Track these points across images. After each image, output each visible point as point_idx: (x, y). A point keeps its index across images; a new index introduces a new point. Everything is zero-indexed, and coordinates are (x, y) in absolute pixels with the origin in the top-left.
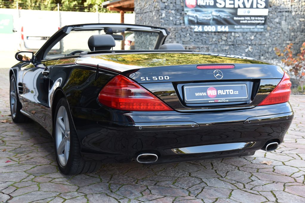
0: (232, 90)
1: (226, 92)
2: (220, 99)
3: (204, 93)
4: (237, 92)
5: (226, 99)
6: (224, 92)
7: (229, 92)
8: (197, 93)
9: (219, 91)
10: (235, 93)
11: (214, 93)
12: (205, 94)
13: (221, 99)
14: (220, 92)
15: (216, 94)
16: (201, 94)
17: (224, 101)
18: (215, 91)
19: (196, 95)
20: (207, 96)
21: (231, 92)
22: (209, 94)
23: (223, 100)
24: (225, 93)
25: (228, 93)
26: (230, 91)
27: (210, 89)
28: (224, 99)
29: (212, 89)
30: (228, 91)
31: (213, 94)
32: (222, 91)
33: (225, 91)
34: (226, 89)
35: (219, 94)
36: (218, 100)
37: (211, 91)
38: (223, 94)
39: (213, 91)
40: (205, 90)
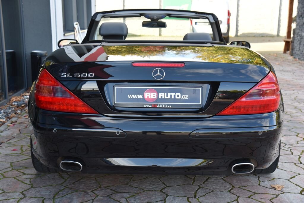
0: (180, 94)
1: (171, 96)
2: (159, 104)
3: (140, 95)
4: (187, 96)
5: (168, 105)
6: (167, 96)
7: (175, 96)
8: (130, 95)
9: (160, 94)
10: (184, 97)
11: (154, 96)
12: (140, 97)
13: (161, 104)
14: (162, 95)
15: (156, 97)
16: (135, 97)
17: (166, 106)
18: (156, 94)
19: (129, 97)
20: (144, 100)
21: (178, 96)
22: (146, 97)
23: (163, 105)
24: (169, 97)
25: (173, 97)
26: (177, 94)
27: (148, 92)
28: (165, 104)
29: (151, 91)
30: (173, 94)
31: (152, 97)
32: (166, 94)
33: (169, 94)
34: (170, 93)
35: (160, 97)
36: (157, 104)
37: (149, 94)
38: (166, 97)
39: (152, 94)
40: (142, 92)
